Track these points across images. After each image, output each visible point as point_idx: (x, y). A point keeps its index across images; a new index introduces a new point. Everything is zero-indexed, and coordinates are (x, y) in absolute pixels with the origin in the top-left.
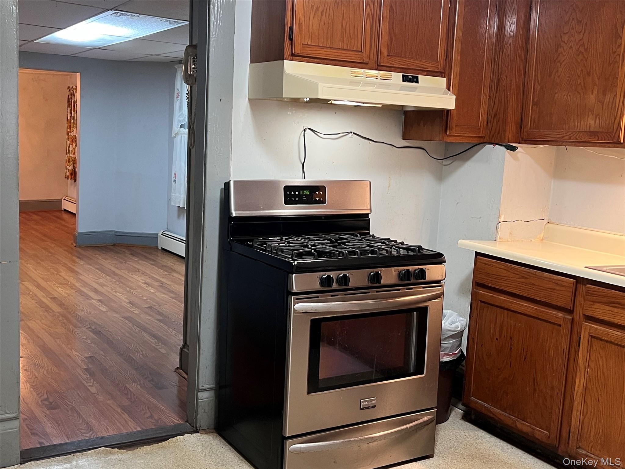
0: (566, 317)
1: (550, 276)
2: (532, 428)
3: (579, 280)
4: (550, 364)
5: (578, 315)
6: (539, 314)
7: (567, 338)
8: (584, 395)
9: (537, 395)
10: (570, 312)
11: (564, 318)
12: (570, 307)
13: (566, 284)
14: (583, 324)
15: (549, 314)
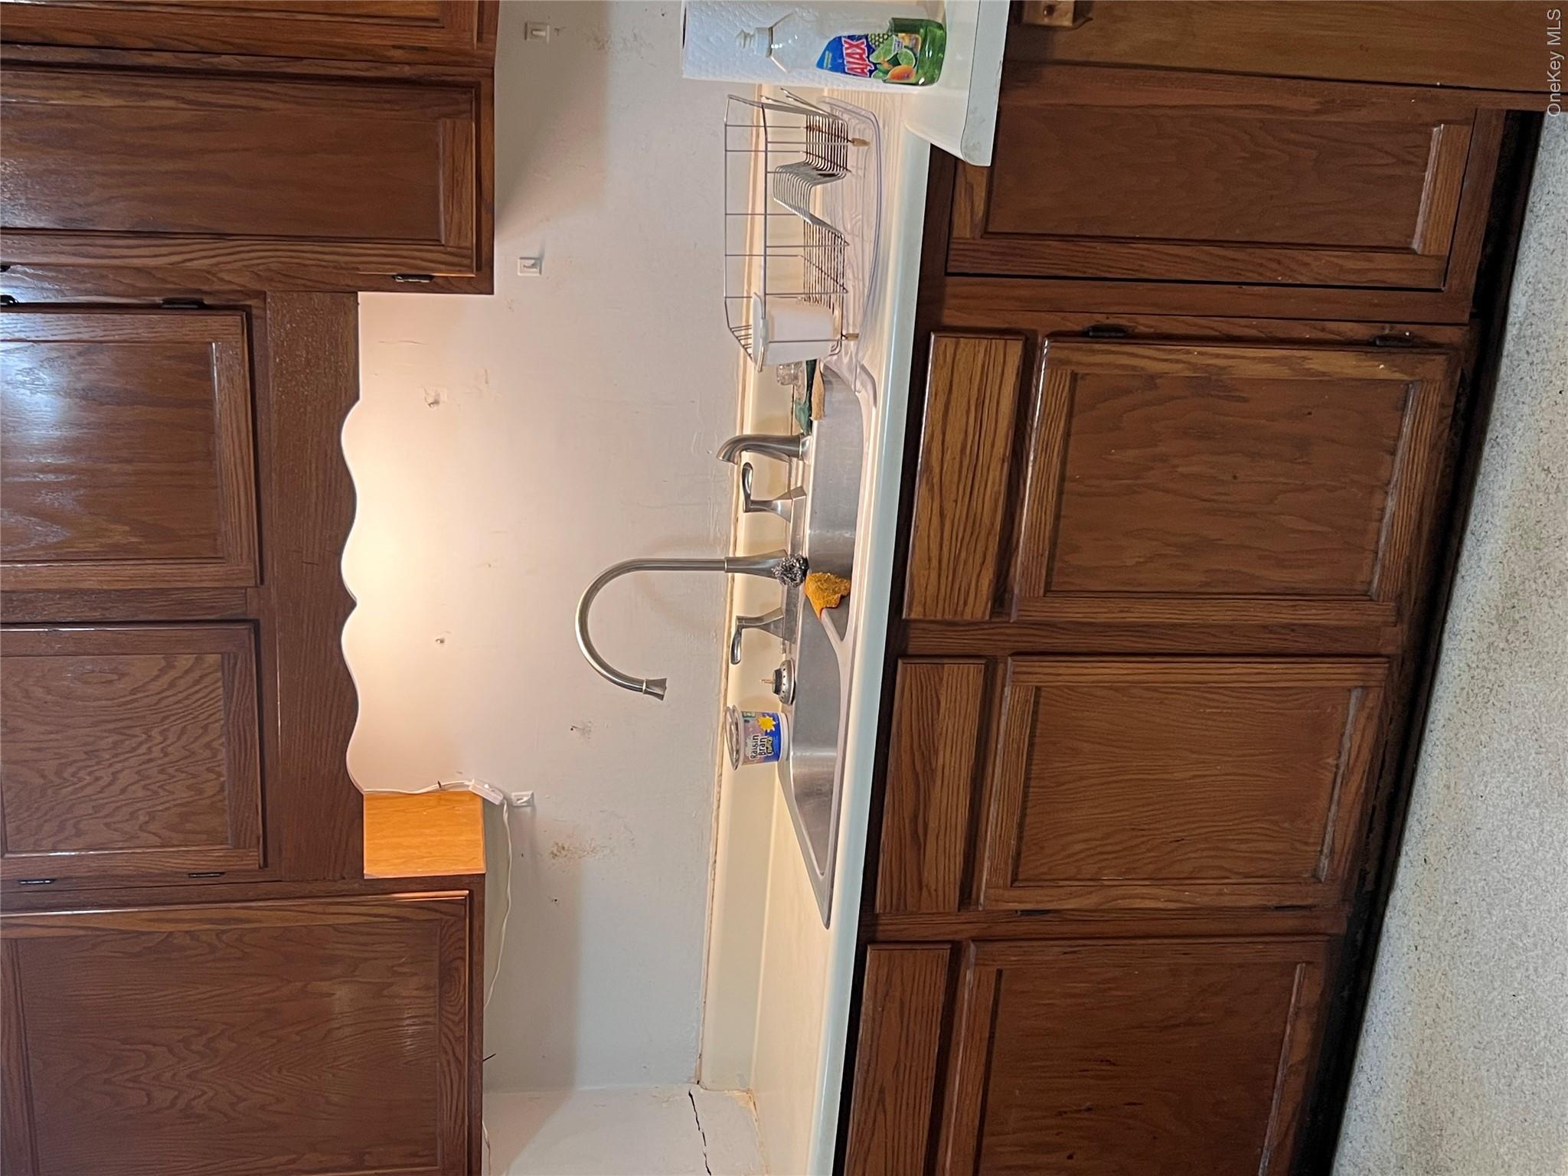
0: (972, 960)
1: (866, 1021)
2: (1296, 1014)
3: (868, 935)
4: (1110, 989)
5: (961, 927)
6: (977, 1036)
7: (1031, 949)
8: (1175, 881)
9: (1202, 1015)
10: (957, 950)
11: (976, 965)
12: (945, 952)
13: (884, 972)
14: (984, 910)
15: (973, 1009)
